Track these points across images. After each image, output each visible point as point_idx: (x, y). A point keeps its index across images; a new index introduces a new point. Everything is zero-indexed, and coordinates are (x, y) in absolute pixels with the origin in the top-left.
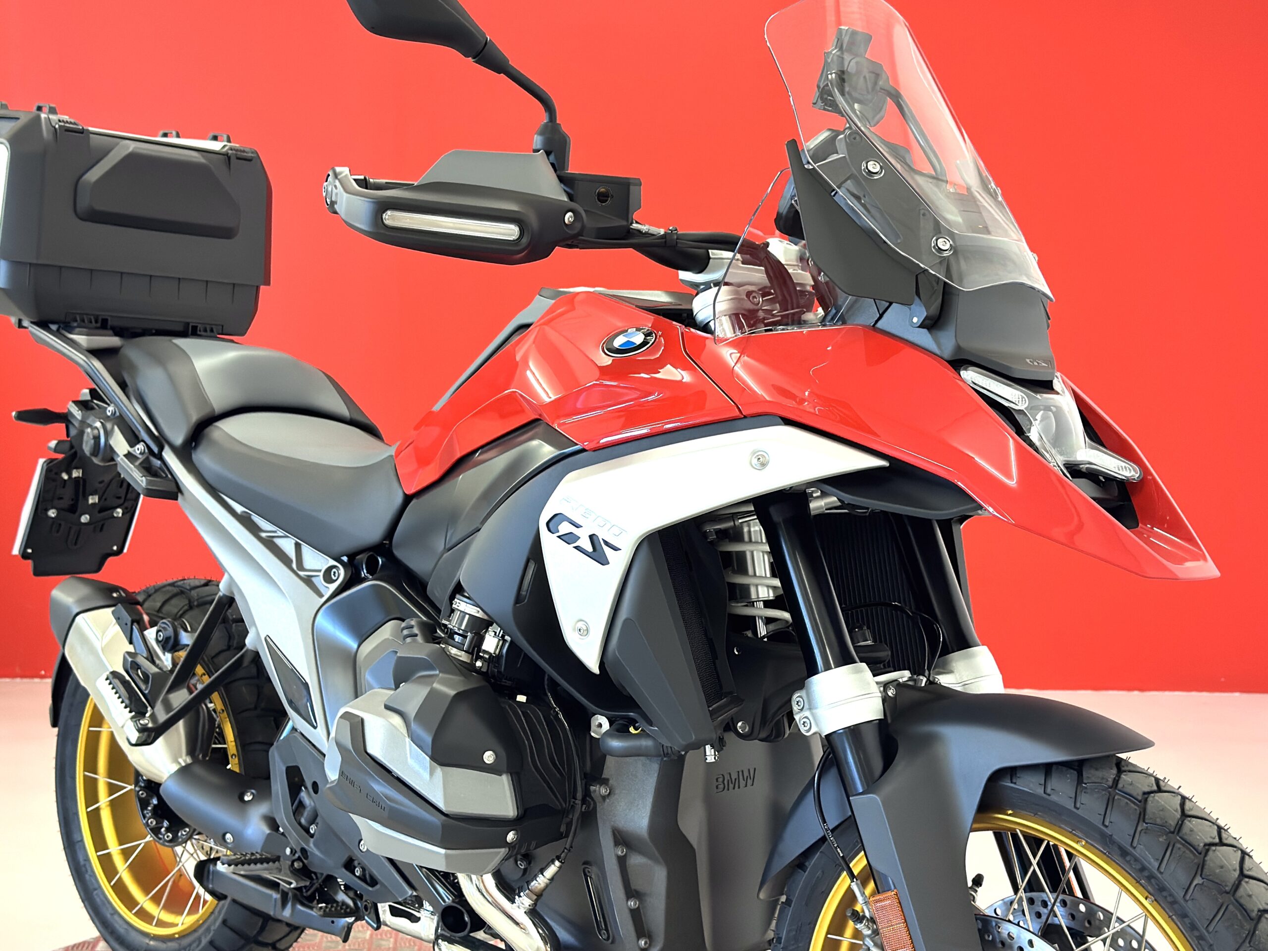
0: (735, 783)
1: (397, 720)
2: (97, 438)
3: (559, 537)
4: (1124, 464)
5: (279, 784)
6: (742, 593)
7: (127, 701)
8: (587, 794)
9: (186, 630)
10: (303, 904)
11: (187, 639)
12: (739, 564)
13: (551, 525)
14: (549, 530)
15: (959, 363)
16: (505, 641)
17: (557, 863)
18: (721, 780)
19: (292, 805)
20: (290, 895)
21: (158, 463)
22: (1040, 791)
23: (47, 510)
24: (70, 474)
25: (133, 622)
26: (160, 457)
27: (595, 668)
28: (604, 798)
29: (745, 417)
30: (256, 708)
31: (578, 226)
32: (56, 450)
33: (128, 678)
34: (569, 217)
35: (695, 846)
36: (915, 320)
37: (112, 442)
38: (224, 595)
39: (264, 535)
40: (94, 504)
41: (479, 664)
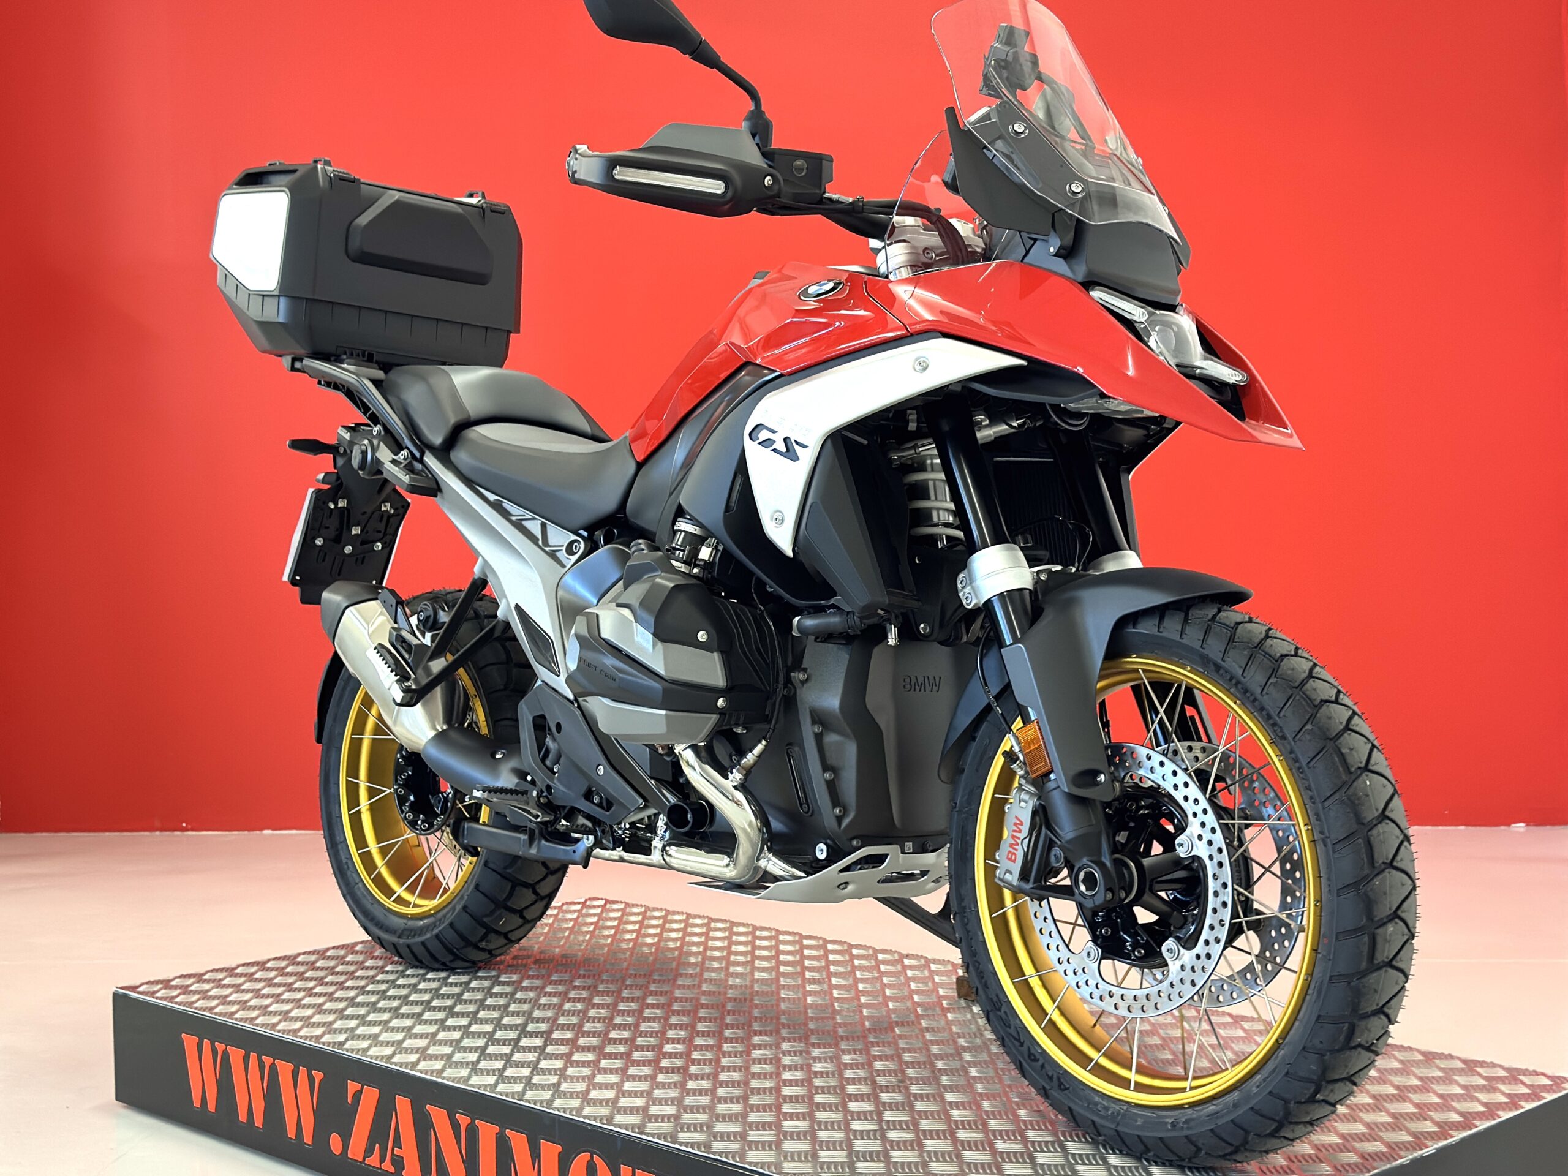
0: (922, 686)
1: (626, 612)
2: (364, 453)
3: (759, 443)
4: (1234, 372)
5: (526, 734)
6: (924, 517)
7: (393, 667)
8: (788, 681)
9: (444, 610)
10: (547, 840)
11: (444, 617)
12: (921, 491)
13: (753, 436)
14: (751, 439)
15: (1088, 284)
16: (717, 550)
17: (764, 742)
18: (908, 680)
19: (539, 754)
20: (537, 831)
21: (419, 466)
22: (1155, 631)
23: (314, 539)
24: (336, 504)
25: (397, 603)
26: (421, 461)
27: (790, 554)
28: (803, 683)
29: (912, 335)
30: (505, 689)
31: (776, 187)
32: (324, 481)
33: (393, 651)
34: (768, 181)
35: (882, 726)
36: (1052, 249)
37: (378, 455)
38: (480, 578)
39: (514, 518)
40: (357, 535)
41: (696, 570)
